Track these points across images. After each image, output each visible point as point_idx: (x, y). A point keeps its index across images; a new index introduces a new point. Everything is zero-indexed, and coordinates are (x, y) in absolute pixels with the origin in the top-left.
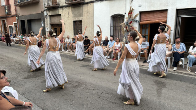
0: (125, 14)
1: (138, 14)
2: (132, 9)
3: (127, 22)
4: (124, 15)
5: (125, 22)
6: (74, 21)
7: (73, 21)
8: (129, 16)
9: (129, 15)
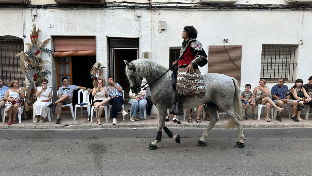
0: (25, 37)
1: (49, 39)
2: (37, 30)
3: (30, 52)
4: (23, 40)
5: (25, 52)
8: (32, 41)
9: (31, 39)
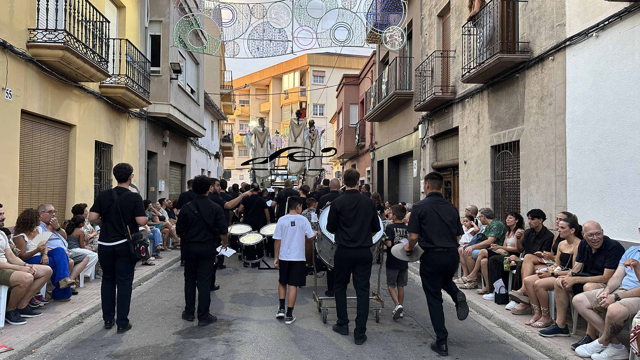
6: (495, 146)
7: (492, 147)
